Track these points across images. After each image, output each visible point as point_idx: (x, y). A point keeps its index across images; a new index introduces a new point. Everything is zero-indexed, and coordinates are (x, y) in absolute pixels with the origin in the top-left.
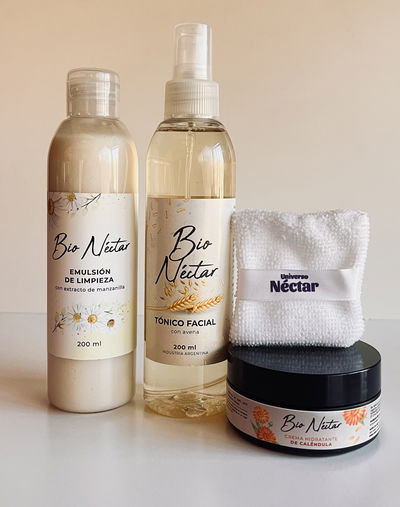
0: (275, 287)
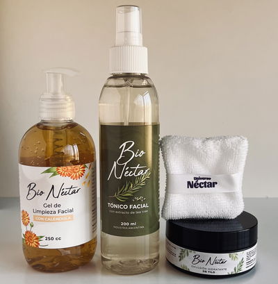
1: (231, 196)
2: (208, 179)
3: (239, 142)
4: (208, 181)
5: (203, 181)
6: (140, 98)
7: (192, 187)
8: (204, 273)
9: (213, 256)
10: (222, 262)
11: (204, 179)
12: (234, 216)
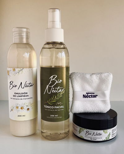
0: (84, 96)
1: (104, 102)
2: (93, 93)
3: (108, 75)
4: (93, 94)
5: (91, 94)
6: (60, 54)
7: (85, 97)
8: (91, 140)
9: (96, 131)
10: (100, 135)
11: (91, 93)
12: (106, 112)
